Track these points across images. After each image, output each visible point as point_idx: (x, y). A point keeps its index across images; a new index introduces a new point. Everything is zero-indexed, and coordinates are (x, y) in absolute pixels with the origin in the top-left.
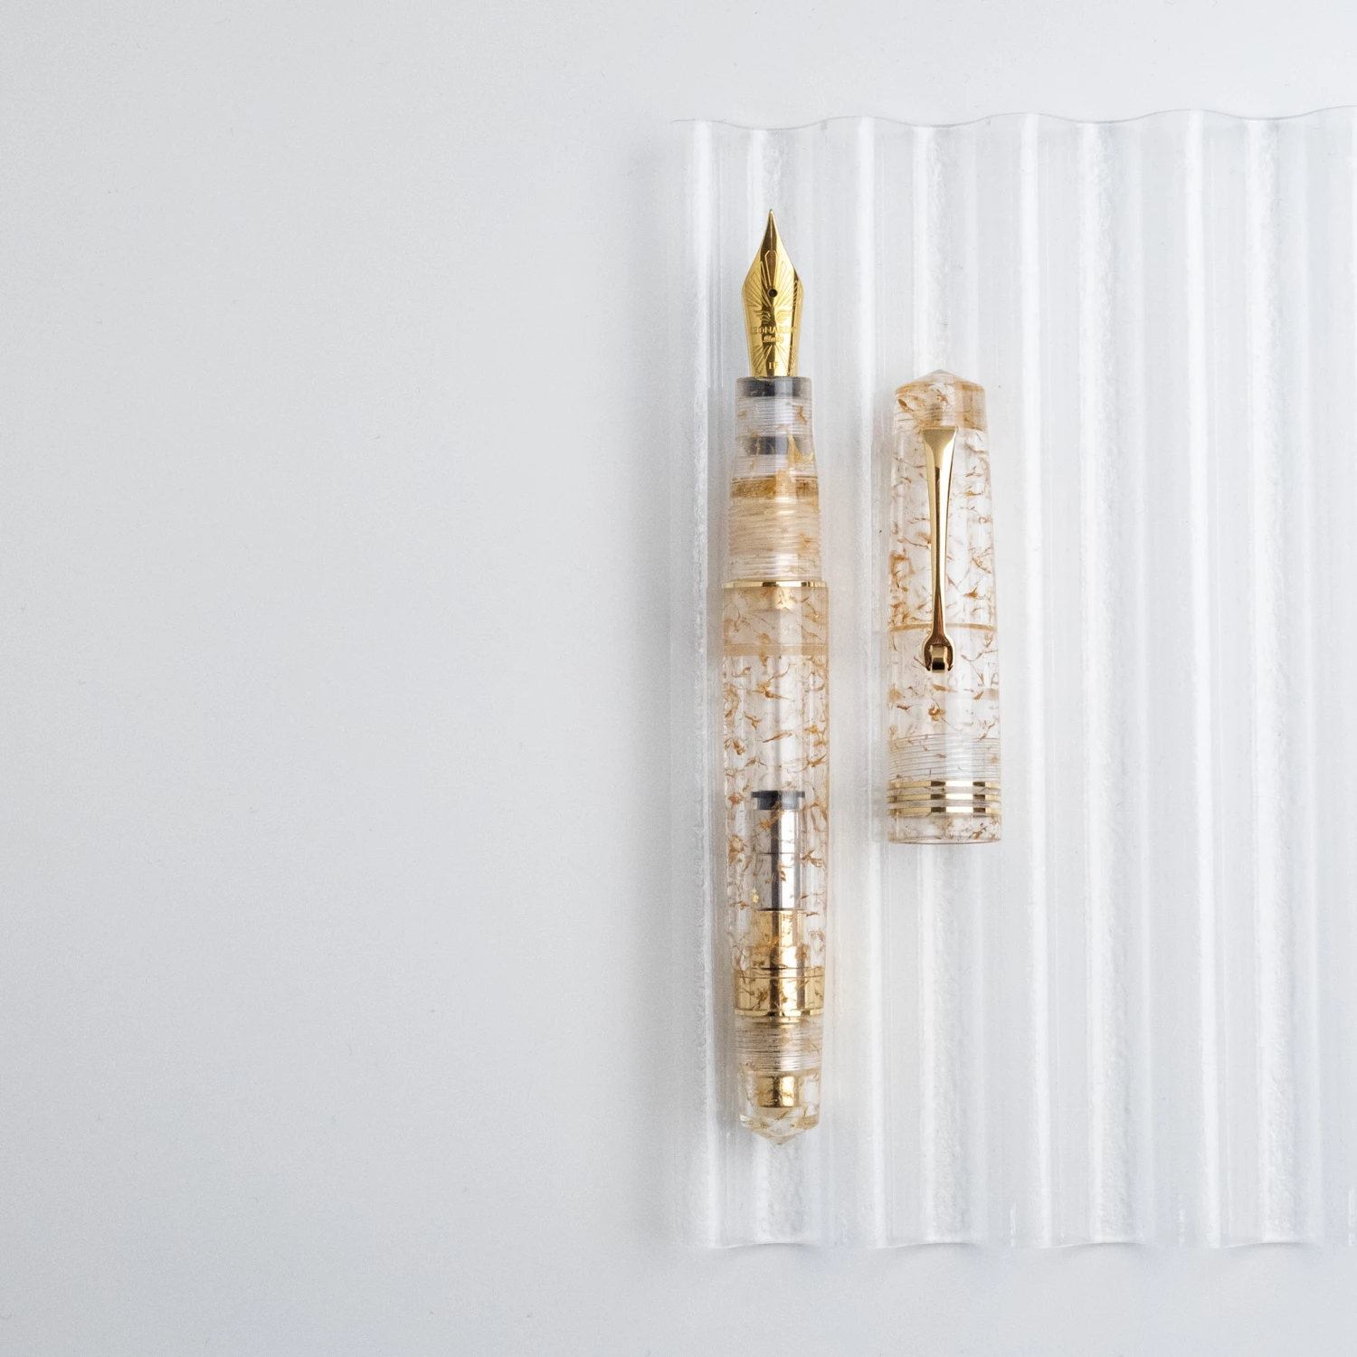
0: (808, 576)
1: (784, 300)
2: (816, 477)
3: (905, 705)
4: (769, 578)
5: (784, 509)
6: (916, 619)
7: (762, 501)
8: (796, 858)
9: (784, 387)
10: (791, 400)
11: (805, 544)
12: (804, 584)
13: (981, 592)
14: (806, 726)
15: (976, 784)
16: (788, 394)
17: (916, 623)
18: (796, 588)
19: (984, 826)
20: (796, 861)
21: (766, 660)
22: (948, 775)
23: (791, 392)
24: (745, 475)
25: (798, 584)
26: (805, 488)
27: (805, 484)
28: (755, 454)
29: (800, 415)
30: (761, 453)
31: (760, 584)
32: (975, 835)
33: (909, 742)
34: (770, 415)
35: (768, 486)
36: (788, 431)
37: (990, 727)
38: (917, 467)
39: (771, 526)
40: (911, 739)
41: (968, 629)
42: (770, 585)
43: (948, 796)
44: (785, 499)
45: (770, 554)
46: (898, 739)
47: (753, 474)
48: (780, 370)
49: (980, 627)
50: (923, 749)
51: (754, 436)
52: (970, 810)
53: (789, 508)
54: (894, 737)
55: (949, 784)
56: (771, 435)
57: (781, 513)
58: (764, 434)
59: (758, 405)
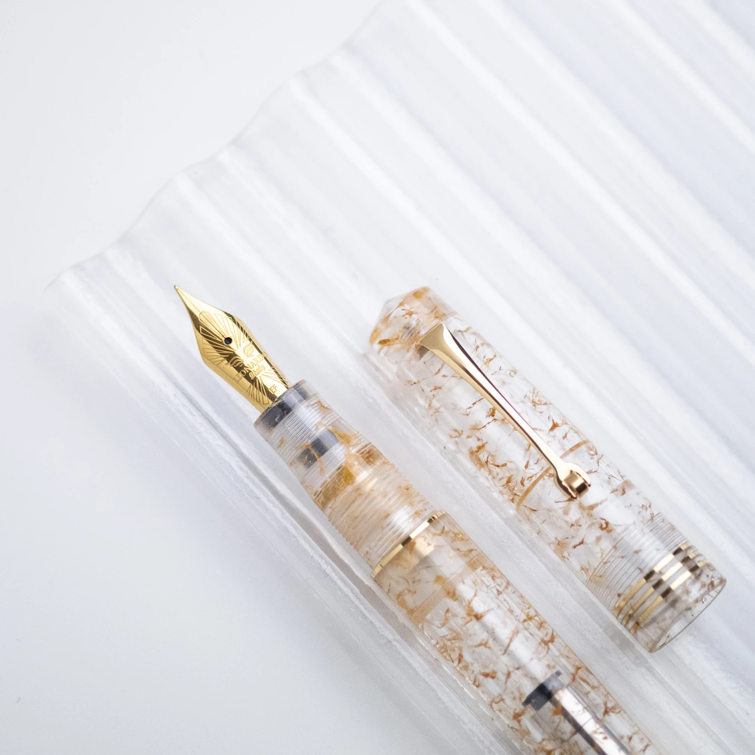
0: (427, 514)
1: (240, 339)
2: (370, 443)
3: (577, 541)
4: (403, 537)
5: (369, 482)
6: (531, 477)
7: (349, 488)
8: (598, 720)
9: (293, 398)
10: (306, 403)
11: (407, 493)
12: (430, 521)
13: (557, 421)
14: (521, 620)
15: (675, 553)
16: (300, 401)
17: (534, 479)
18: (427, 530)
19: (710, 576)
20: (599, 724)
21: (454, 594)
22: (651, 565)
23: (301, 397)
24: (321, 482)
25: (426, 524)
26: (370, 456)
27: (368, 452)
28: (316, 460)
29: (323, 408)
30: (320, 456)
31: (401, 547)
32: (710, 586)
33: (605, 563)
34: (301, 425)
35: (345, 475)
36: (324, 425)
37: (650, 506)
38: (436, 373)
39: (370, 502)
40: (605, 561)
41: (572, 454)
42: (407, 542)
43: (665, 578)
44: (363, 475)
45: (388, 521)
46: (595, 569)
47: (327, 476)
48: (279, 390)
49: (578, 446)
50: (620, 559)
51: (304, 448)
52: (688, 574)
53: (371, 480)
54: (590, 573)
55: (657, 569)
56: (313, 439)
57: (370, 486)
58: (310, 442)
59: (287, 425)
